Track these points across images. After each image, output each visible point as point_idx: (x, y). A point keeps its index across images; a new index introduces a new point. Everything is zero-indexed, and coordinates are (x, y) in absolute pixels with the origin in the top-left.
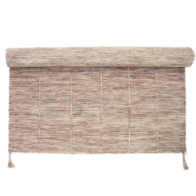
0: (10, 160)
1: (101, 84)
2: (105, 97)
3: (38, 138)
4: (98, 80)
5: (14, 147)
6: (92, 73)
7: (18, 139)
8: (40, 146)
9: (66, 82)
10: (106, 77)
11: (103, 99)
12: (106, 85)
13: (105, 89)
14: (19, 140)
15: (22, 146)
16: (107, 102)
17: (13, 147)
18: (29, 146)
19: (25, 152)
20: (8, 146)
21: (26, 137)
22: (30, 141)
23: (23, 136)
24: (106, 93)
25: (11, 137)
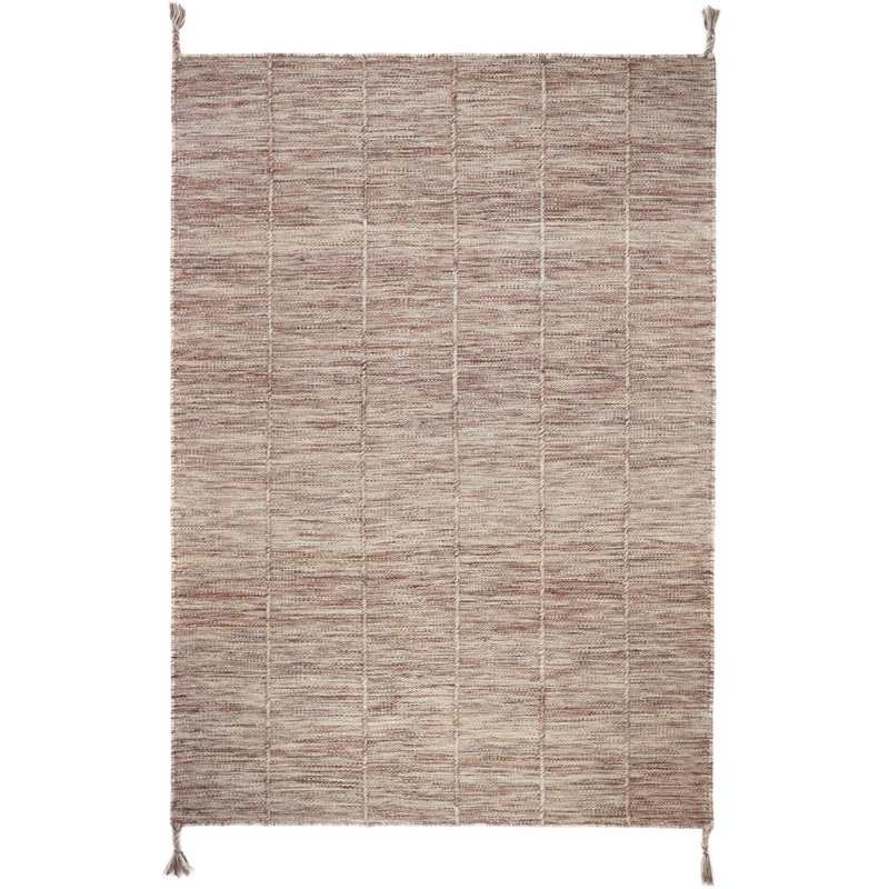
0: (175, 851)
1: (457, 619)
2: (470, 655)
3: (265, 781)
4: (449, 605)
5: (189, 809)
6: (428, 583)
7: (202, 783)
8: (272, 803)
9: (347, 612)
10: (471, 593)
11: (461, 661)
12: (471, 619)
13: (469, 632)
14: (205, 787)
15: (214, 805)
16: (472, 671)
17: (185, 809)
18: (237, 805)
19: (223, 824)
20: (168, 806)
21: (225, 778)
22: (238, 789)
23: (217, 773)
24: (472, 645)
25: (179, 778)
